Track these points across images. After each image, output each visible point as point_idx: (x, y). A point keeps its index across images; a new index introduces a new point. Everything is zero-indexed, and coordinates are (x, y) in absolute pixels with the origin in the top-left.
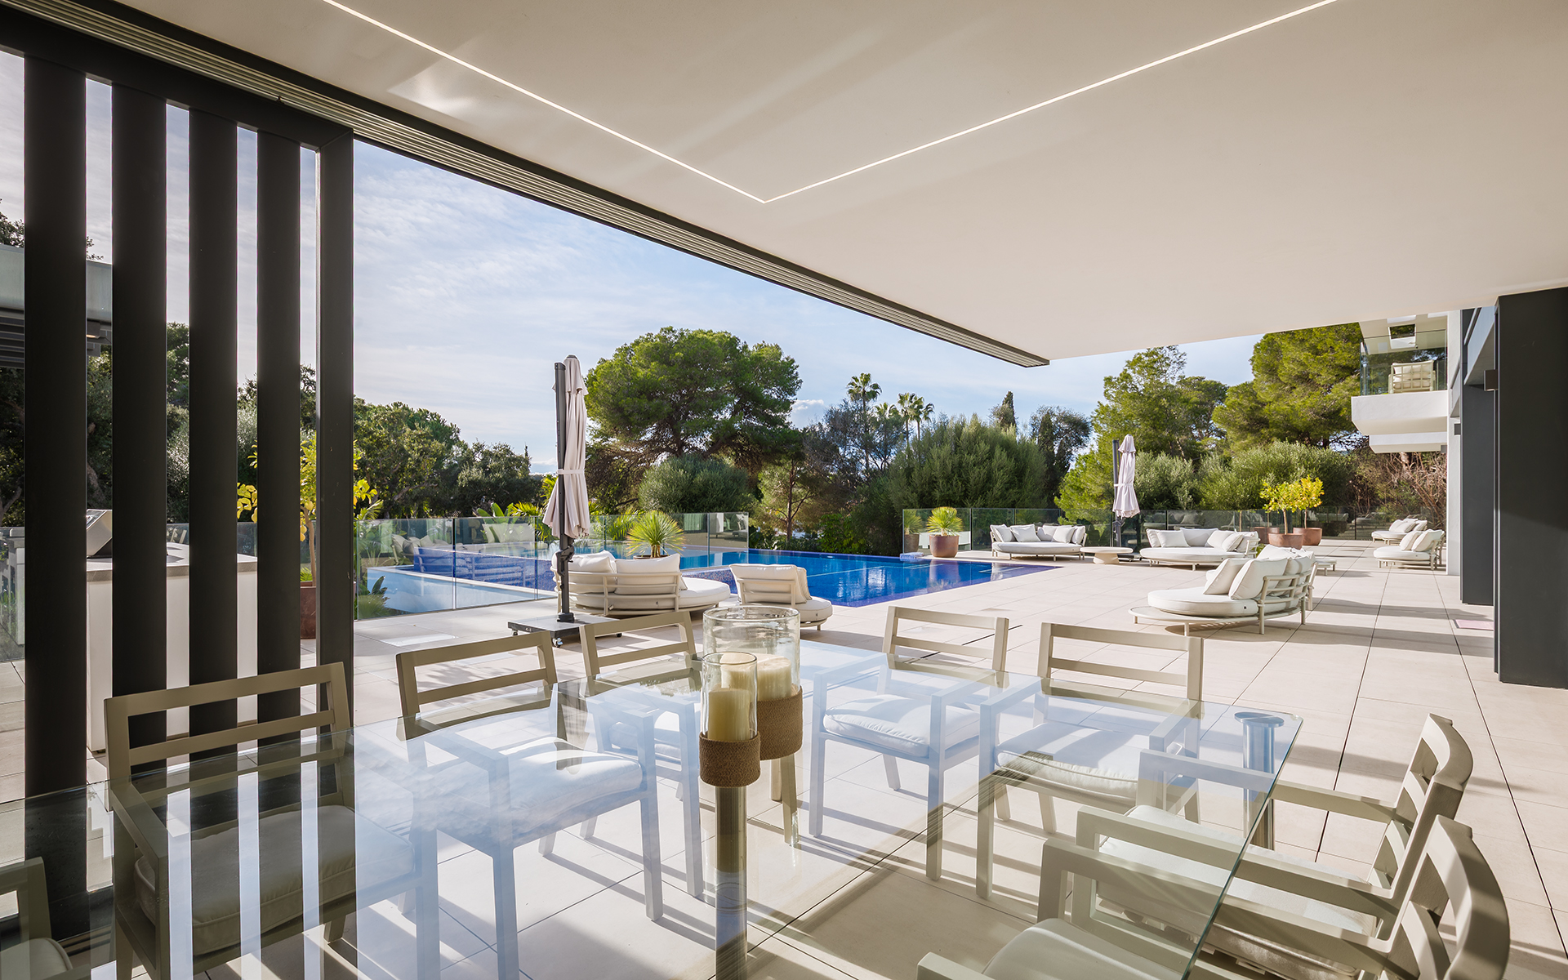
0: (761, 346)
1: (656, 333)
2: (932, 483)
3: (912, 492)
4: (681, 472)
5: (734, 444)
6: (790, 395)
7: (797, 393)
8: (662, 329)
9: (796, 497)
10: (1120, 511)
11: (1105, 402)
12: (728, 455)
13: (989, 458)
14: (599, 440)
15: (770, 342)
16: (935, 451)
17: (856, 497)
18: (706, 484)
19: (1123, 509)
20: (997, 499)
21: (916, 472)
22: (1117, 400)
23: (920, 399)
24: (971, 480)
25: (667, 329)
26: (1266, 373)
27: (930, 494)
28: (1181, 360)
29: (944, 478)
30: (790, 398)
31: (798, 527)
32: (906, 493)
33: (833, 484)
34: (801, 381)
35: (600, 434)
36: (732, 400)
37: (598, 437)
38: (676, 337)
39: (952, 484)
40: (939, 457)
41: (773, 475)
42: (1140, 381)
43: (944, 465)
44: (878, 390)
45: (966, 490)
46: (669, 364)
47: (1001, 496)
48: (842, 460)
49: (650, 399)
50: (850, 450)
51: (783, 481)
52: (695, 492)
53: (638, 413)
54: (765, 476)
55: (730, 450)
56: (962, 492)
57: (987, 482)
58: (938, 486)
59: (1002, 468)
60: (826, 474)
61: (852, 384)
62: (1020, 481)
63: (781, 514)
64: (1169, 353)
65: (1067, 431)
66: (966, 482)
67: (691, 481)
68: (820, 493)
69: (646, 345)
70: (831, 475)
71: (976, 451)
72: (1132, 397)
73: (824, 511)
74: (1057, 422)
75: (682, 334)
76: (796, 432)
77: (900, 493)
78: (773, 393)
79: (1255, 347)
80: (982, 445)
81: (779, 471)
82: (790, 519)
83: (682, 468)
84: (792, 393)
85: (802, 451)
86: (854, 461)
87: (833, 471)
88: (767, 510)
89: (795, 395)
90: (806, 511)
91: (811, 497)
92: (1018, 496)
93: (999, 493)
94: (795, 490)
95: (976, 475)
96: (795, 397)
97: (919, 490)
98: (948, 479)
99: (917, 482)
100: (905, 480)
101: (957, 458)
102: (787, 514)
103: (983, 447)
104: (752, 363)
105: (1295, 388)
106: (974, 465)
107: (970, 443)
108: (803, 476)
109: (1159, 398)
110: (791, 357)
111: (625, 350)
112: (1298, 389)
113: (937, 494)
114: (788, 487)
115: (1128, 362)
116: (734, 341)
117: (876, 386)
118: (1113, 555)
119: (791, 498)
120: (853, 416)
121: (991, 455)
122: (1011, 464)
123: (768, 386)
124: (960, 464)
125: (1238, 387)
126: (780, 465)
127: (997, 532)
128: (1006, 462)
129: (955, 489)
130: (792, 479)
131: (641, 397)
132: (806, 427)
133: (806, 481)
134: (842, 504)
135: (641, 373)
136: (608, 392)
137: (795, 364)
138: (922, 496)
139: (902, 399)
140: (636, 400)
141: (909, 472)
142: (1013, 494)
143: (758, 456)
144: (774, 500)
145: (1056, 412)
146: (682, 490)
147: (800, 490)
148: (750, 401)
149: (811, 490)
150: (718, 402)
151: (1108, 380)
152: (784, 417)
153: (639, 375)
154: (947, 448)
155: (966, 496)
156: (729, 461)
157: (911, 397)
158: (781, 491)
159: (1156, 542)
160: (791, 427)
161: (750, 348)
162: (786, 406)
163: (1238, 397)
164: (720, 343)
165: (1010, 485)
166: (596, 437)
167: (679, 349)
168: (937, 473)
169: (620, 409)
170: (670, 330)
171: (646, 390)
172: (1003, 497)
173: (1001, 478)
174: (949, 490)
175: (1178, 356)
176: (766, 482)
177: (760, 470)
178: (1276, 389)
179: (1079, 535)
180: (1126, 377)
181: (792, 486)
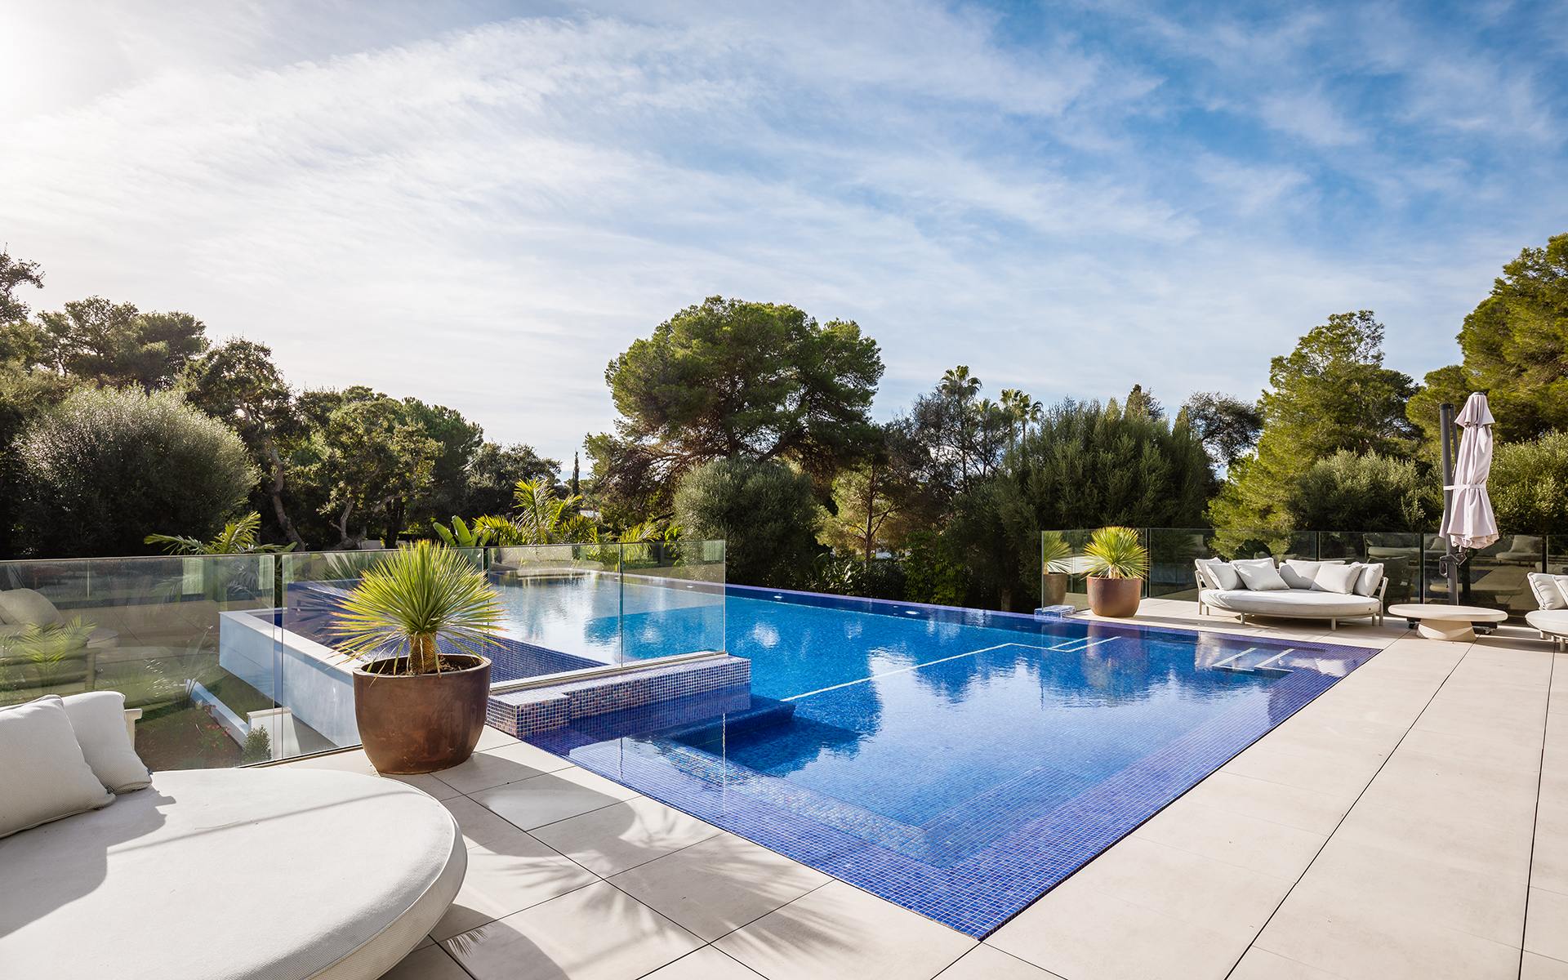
0: (835, 324)
1: (700, 304)
2: (1055, 491)
3: (1028, 504)
4: (727, 477)
5: (801, 445)
6: (871, 384)
7: (879, 381)
8: (708, 299)
9: (877, 510)
10: (1459, 536)
11: (1273, 391)
12: (795, 460)
13: (1134, 457)
14: (631, 439)
15: (845, 319)
16: (1058, 449)
17: (950, 510)
18: (758, 492)
19: (1468, 532)
20: (1148, 514)
21: (1034, 477)
22: (1292, 388)
23: (1026, 397)
24: (1111, 488)
25: (713, 298)
26: (1484, 353)
27: (1052, 506)
28: (1376, 334)
29: (1072, 484)
30: (871, 388)
31: (880, 546)
32: (1020, 504)
33: (922, 495)
34: (883, 367)
35: (633, 431)
36: (796, 390)
37: (630, 436)
38: (725, 308)
39: (1083, 493)
40: (1065, 457)
41: (849, 482)
42: (1321, 361)
43: (1072, 467)
44: (977, 385)
45: (1104, 500)
46: (714, 341)
47: (1153, 510)
48: (934, 464)
49: (691, 386)
50: (944, 452)
51: (862, 491)
52: (743, 502)
53: (677, 404)
54: (839, 485)
55: (795, 452)
56: (1097, 503)
57: (1131, 490)
58: (1065, 497)
59: (1154, 471)
60: (914, 481)
61: (946, 378)
62: (1179, 489)
63: (861, 530)
64: (1360, 326)
65: (1229, 425)
66: (1104, 489)
67: (738, 488)
68: (907, 505)
69: (688, 319)
70: (921, 484)
71: (1117, 448)
72: (1313, 382)
73: (910, 528)
74: (1215, 413)
75: (732, 305)
76: (876, 430)
77: (1010, 505)
78: (848, 382)
79: (1466, 320)
80: (1125, 439)
81: (858, 478)
82: (869, 535)
83: (730, 472)
84: (873, 382)
85: (884, 452)
86: (949, 466)
87: (923, 476)
88: (842, 526)
89: (876, 384)
90: (890, 526)
91: (896, 510)
92: (1175, 509)
93: (1151, 505)
94: (875, 501)
95: (1117, 479)
96: (876, 387)
97: (1038, 501)
98: (1078, 485)
99: (1034, 489)
100: (1018, 487)
101: (1089, 457)
102: (866, 530)
103: (1127, 442)
104: (822, 343)
105: (1525, 370)
106: (1114, 467)
107: (1107, 437)
108: (886, 484)
109: (1349, 382)
110: (872, 339)
111: (666, 329)
112: (1530, 372)
113: (1063, 506)
114: (868, 498)
115: (1302, 339)
116: (799, 316)
117: (975, 381)
118: (1463, 624)
119: (871, 510)
120: (947, 408)
121: (1138, 451)
122: (1166, 467)
123: (841, 372)
124: (1094, 464)
125: (1438, 373)
126: (857, 470)
127: (1210, 571)
128: (1159, 463)
129: (1089, 499)
130: (872, 489)
131: (680, 383)
132: (889, 422)
133: (890, 491)
134: (935, 519)
135: (680, 353)
136: (639, 378)
137: (876, 347)
138: (1040, 509)
139: (1006, 396)
140: (673, 387)
141: (1023, 476)
142: (1170, 505)
143: (831, 460)
144: (851, 513)
145: (1216, 400)
146: (728, 501)
147: (883, 501)
148: (821, 391)
149: (896, 503)
150: (779, 391)
151: (1277, 363)
152: (863, 413)
153: (678, 356)
154: (1077, 444)
155: (1102, 509)
156: (795, 467)
157: (1016, 395)
158: (859, 502)
159: (1553, 600)
160: (871, 423)
161: (821, 327)
162: (865, 397)
163: (1439, 385)
164: (781, 317)
165: (1164, 494)
166: (627, 435)
167: (727, 324)
168: (1063, 479)
169: (654, 399)
170: (718, 300)
171: (688, 374)
172: (1155, 510)
173: (1152, 485)
174: (1079, 500)
175: (1373, 329)
176: (842, 492)
177: (833, 477)
178: (1498, 372)
179: (1372, 580)
180: (1299, 357)
181: (872, 497)
